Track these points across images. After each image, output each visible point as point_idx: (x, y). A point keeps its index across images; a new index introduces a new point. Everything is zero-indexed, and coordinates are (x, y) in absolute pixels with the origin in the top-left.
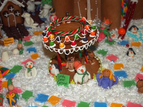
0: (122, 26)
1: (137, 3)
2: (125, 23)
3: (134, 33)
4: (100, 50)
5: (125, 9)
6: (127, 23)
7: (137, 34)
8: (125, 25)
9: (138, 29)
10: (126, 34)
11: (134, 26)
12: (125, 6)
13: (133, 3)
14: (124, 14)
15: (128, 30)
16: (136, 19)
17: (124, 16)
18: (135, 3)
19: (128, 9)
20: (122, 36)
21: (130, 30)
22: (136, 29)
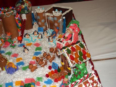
0: (20, 35)
1: (26, 20)
2: (21, 33)
3: (27, 38)
4: (7, 52)
5: (20, 25)
6: (22, 33)
7: (29, 38)
8: (21, 34)
9: (29, 35)
10: (23, 39)
11: (27, 34)
12: (19, 23)
13: (24, 20)
14: (20, 27)
15: (23, 37)
16: (29, 30)
17: (20, 29)
18: (25, 20)
19: (22, 24)
20: (20, 41)
21: (25, 36)
22: (28, 35)
